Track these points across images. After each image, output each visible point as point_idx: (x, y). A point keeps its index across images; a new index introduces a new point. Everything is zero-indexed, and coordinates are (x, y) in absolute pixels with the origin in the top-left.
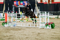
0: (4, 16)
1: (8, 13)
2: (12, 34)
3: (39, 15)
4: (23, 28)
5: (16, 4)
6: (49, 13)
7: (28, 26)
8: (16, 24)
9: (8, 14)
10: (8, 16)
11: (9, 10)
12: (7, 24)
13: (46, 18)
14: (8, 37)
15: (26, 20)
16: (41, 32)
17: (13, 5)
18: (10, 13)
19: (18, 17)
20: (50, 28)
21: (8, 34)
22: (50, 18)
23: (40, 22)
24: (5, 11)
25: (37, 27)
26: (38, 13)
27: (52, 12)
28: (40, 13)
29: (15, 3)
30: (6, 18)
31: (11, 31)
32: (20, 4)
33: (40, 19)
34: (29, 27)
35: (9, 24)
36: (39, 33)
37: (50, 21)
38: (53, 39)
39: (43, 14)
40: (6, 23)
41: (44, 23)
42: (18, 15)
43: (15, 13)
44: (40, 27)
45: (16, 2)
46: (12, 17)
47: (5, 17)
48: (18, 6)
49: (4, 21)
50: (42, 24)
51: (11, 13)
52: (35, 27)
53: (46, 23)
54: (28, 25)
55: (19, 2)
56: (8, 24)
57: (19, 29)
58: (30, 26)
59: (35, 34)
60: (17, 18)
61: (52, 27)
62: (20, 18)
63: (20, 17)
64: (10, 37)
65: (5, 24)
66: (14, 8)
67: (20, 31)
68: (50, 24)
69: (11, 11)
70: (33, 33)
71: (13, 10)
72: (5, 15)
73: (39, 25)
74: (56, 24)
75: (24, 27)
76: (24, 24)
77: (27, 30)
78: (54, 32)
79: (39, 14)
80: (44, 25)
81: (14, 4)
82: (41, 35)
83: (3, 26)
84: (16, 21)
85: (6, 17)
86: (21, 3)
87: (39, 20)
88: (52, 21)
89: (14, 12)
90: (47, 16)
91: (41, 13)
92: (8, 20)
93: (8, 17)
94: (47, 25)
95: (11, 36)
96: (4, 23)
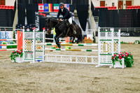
0: (14, 37)
1: (24, 30)
2: (33, 80)
3: (97, 35)
4: (60, 65)
5: (43, 9)
6: (120, 30)
7: (71, 62)
8: (43, 56)
9: (24, 33)
10: (24, 38)
11: (26, 23)
12: (21, 56)
13: (112, 42)
14: (25, 88)
15: (67, 48)
16: (100, 76)
17: (36, 13)
18: (28, 30)
19: (47, 41)
20: (123, 66)
21: (24, 80)
22: (122, 43)
23: (100, 51)
24: (17, 27)
25: (93, 63)
26: (95, 30)
27: (128, 29)
28: (99, 30)
29: (41, 7)
30: (21, 43)
31: (32, 72)
32: (53, 10)
33: (100, 44)
34: (73, 64)
35: (26, 56)
36: (96, 78)
37: (124, 50)
38: (130, 91)
39: (107, 33)
40: (21, 53)
41: (109, 54)
42: (47, 36)
43: (41, 30)
44: (99, 64)
45: (43, 6)
46: (33, 41)
47: (16, 39)
48: (48, 14)
49: (16, 50)
50: (103, 57)
51: (31, 30)
52: (86, 63)
53: (113, 55)
54: (71, 60)
55: (49, 5)
56: (24, 55)
57: (50, 68)
58: (77, 62)
59: (87, 79)
60: (46, 43)
61: (128, 64)
62: (52, 44)
63: (52, 41)
64: (29, 88)
65: (17, 56)
66: (38, 20)
67: (52, 74)
68: (123, 57)
69: (31, 26)
70: (82, 77)
71: (37, 25)
72: (16, 35)
73: (96, 59)
74: (136, 56)
75: (61, 63)
76: (61, 55)
77: (69, 70)
78: (132, 75)
79: (97, 33)
80: (108, 59)
81: (37, 11)
82: (101, 82)
83: (13, 61)
84: (43, 49)
85: (20, 40)
86: (55, 8)
87: (97, 46)
88: (127, 50)
89: (38, 29)
90: (116, 38)
91: (101, 30)
92: (24, 47)
93: (24, 41)
94: (115, 59)
95: (32, 85)
96: (14, 55)
